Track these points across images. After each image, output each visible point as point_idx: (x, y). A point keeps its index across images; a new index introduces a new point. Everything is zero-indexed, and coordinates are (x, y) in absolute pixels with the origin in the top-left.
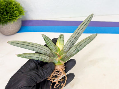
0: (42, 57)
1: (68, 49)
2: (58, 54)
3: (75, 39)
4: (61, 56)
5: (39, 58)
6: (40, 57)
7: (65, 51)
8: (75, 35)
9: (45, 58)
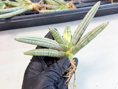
0: (51, 52)
1: (77, 41)
2: (68, 47)
3: (83, 29)
4: (71, 49)
5: (48, 53)
6: (50, 52)
7: (74, 43)
8: (83, 25)
9: (55, 53)
